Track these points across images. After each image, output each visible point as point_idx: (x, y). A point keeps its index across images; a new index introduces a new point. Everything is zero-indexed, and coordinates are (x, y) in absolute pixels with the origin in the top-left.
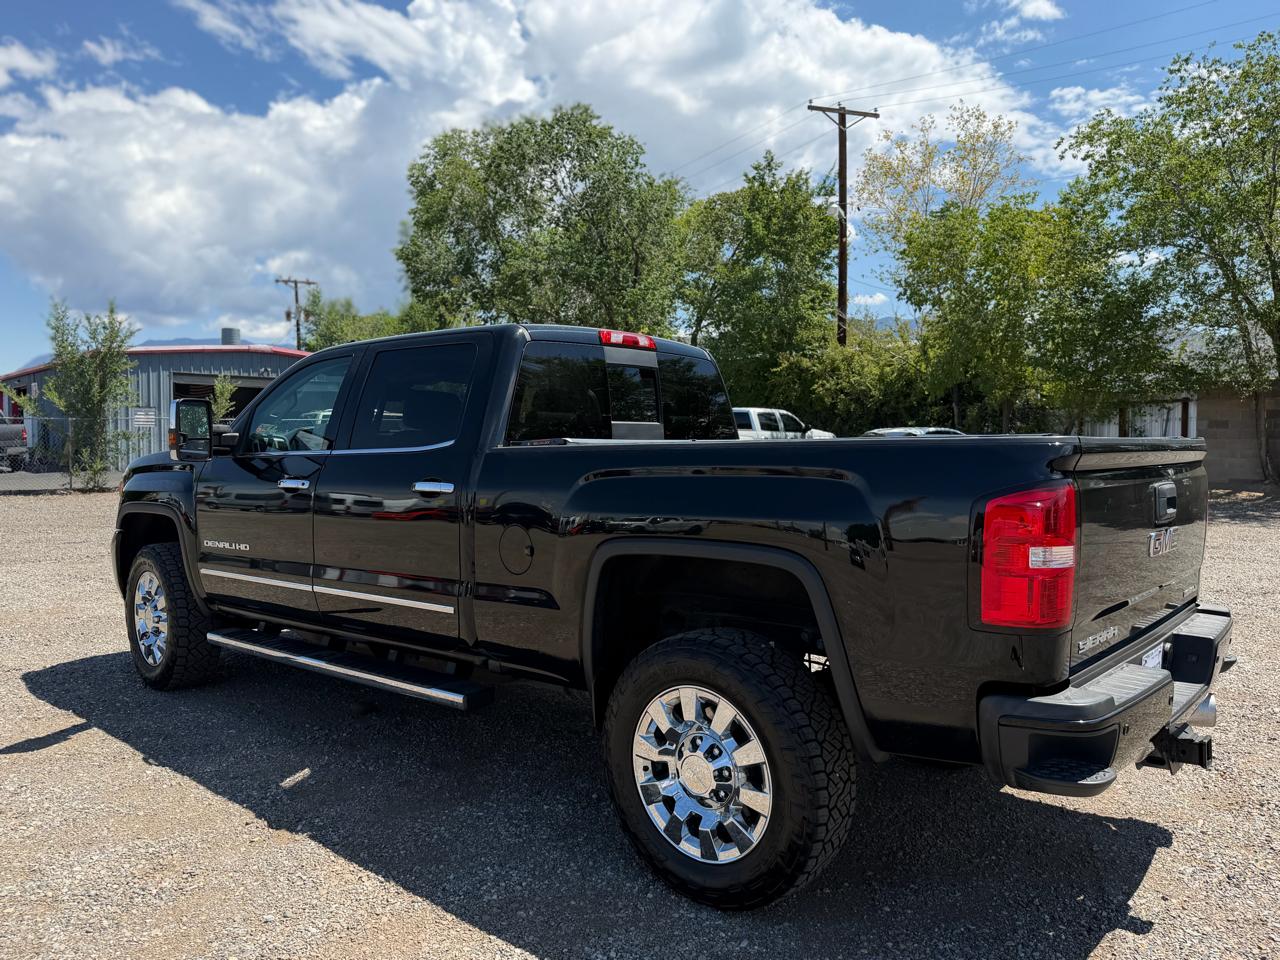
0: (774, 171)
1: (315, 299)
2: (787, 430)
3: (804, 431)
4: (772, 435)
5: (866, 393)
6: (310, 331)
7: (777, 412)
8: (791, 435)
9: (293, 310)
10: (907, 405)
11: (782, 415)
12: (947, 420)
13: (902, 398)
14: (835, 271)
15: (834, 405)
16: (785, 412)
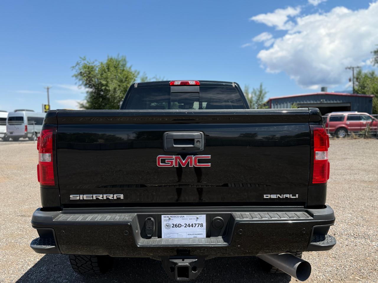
1: (359, 73)
6: (357, 85)
9: (352, 78)
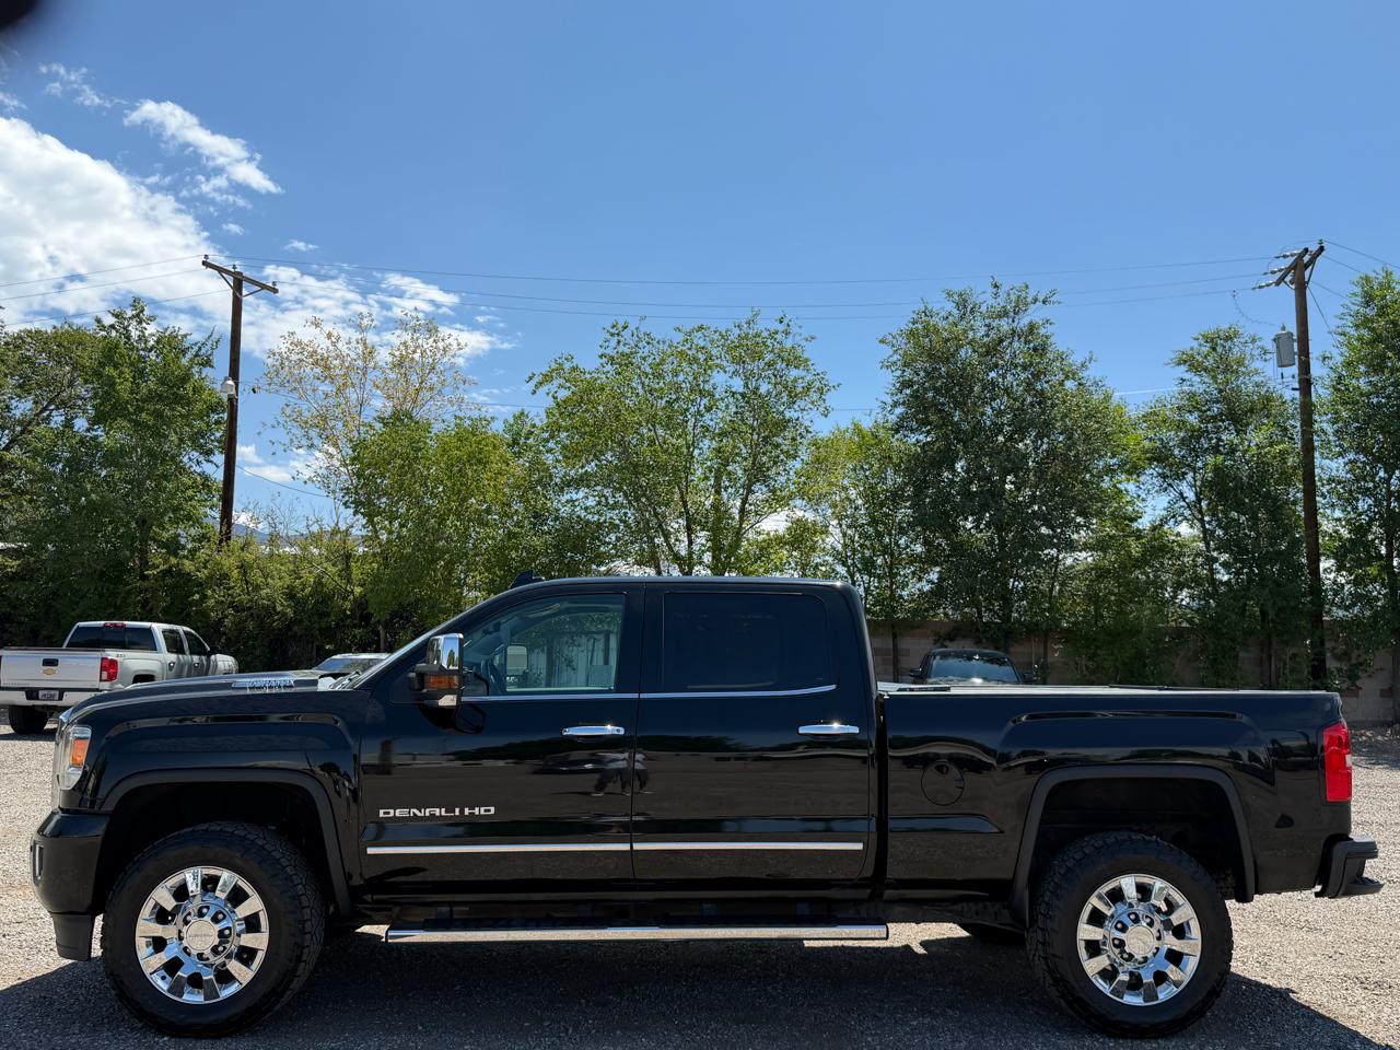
0: (144, 325)
2: (192, 653)
3: (209, 655)
4: (178, 658)
5: (270, 611)
7: (182, 629)
8: (196, 658)
10: (323, 625)
11: (186, 633)
12: (370, 645)
13: (316, 618)
14: (219, 458)
15: (220, 622)
16: (188, 629)
